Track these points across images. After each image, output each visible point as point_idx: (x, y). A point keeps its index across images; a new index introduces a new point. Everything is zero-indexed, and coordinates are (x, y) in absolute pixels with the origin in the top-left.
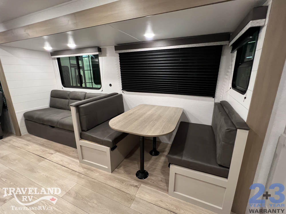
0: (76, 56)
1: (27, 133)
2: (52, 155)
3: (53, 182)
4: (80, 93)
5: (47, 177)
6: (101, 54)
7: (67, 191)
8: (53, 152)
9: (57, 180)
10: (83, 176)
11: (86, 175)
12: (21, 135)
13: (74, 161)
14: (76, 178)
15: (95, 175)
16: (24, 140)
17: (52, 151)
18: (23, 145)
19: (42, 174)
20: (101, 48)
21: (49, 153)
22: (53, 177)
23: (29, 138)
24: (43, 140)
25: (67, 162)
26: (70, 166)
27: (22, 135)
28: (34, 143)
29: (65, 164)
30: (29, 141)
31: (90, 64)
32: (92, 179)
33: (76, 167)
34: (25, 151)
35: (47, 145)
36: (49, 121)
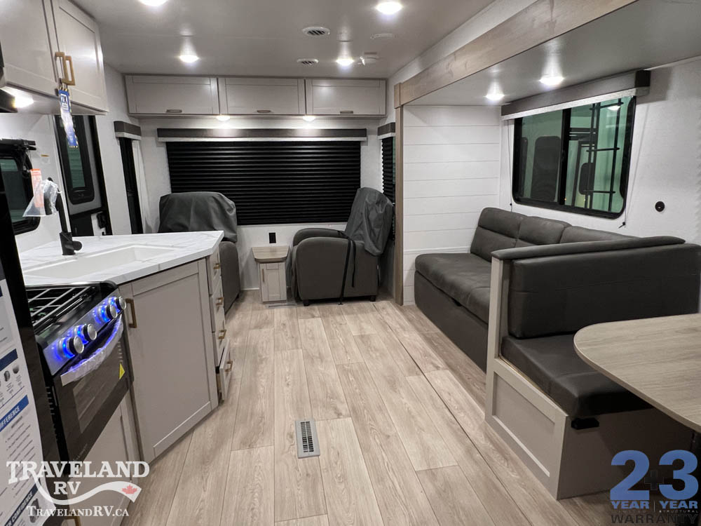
0: (564, 110)
1: (414, 303)
2: (437, 372)
3: (416, 429)
4: (549, 223)
5: (410, 412)
6: (649, 92)
7: (432, 468)
8: (440, 365)
9: (423, 430)
10: (478, 455)
11: (487, 460)
12: (402, 304)
13: (473, 409)
14: (460, 451)
15: (509, 474)
16: (402, 317)
17: (440, 363)
18: (398, 326)
19: (404, 401)
20: (649, 72)
21: (432, 363)
22: (419, 419)
23: (412, 315)
24: (434, 330)
25: (458, 402)
26: (461, 416)
27: (405, 304)
28: (418, 330)
29: (453, 406)
30: (410, 320)
31: (617, 129)
32: (495, 478)
33: (472, 426)
34: (396, 339)
35: (436, 345)
36: (453, 286)
